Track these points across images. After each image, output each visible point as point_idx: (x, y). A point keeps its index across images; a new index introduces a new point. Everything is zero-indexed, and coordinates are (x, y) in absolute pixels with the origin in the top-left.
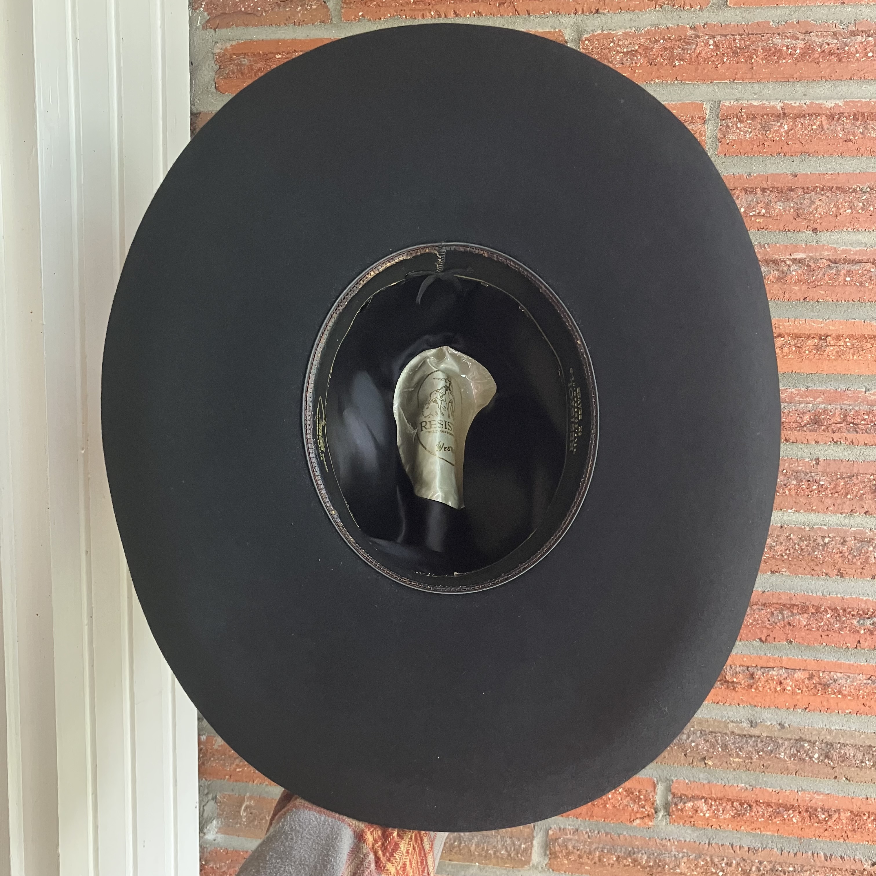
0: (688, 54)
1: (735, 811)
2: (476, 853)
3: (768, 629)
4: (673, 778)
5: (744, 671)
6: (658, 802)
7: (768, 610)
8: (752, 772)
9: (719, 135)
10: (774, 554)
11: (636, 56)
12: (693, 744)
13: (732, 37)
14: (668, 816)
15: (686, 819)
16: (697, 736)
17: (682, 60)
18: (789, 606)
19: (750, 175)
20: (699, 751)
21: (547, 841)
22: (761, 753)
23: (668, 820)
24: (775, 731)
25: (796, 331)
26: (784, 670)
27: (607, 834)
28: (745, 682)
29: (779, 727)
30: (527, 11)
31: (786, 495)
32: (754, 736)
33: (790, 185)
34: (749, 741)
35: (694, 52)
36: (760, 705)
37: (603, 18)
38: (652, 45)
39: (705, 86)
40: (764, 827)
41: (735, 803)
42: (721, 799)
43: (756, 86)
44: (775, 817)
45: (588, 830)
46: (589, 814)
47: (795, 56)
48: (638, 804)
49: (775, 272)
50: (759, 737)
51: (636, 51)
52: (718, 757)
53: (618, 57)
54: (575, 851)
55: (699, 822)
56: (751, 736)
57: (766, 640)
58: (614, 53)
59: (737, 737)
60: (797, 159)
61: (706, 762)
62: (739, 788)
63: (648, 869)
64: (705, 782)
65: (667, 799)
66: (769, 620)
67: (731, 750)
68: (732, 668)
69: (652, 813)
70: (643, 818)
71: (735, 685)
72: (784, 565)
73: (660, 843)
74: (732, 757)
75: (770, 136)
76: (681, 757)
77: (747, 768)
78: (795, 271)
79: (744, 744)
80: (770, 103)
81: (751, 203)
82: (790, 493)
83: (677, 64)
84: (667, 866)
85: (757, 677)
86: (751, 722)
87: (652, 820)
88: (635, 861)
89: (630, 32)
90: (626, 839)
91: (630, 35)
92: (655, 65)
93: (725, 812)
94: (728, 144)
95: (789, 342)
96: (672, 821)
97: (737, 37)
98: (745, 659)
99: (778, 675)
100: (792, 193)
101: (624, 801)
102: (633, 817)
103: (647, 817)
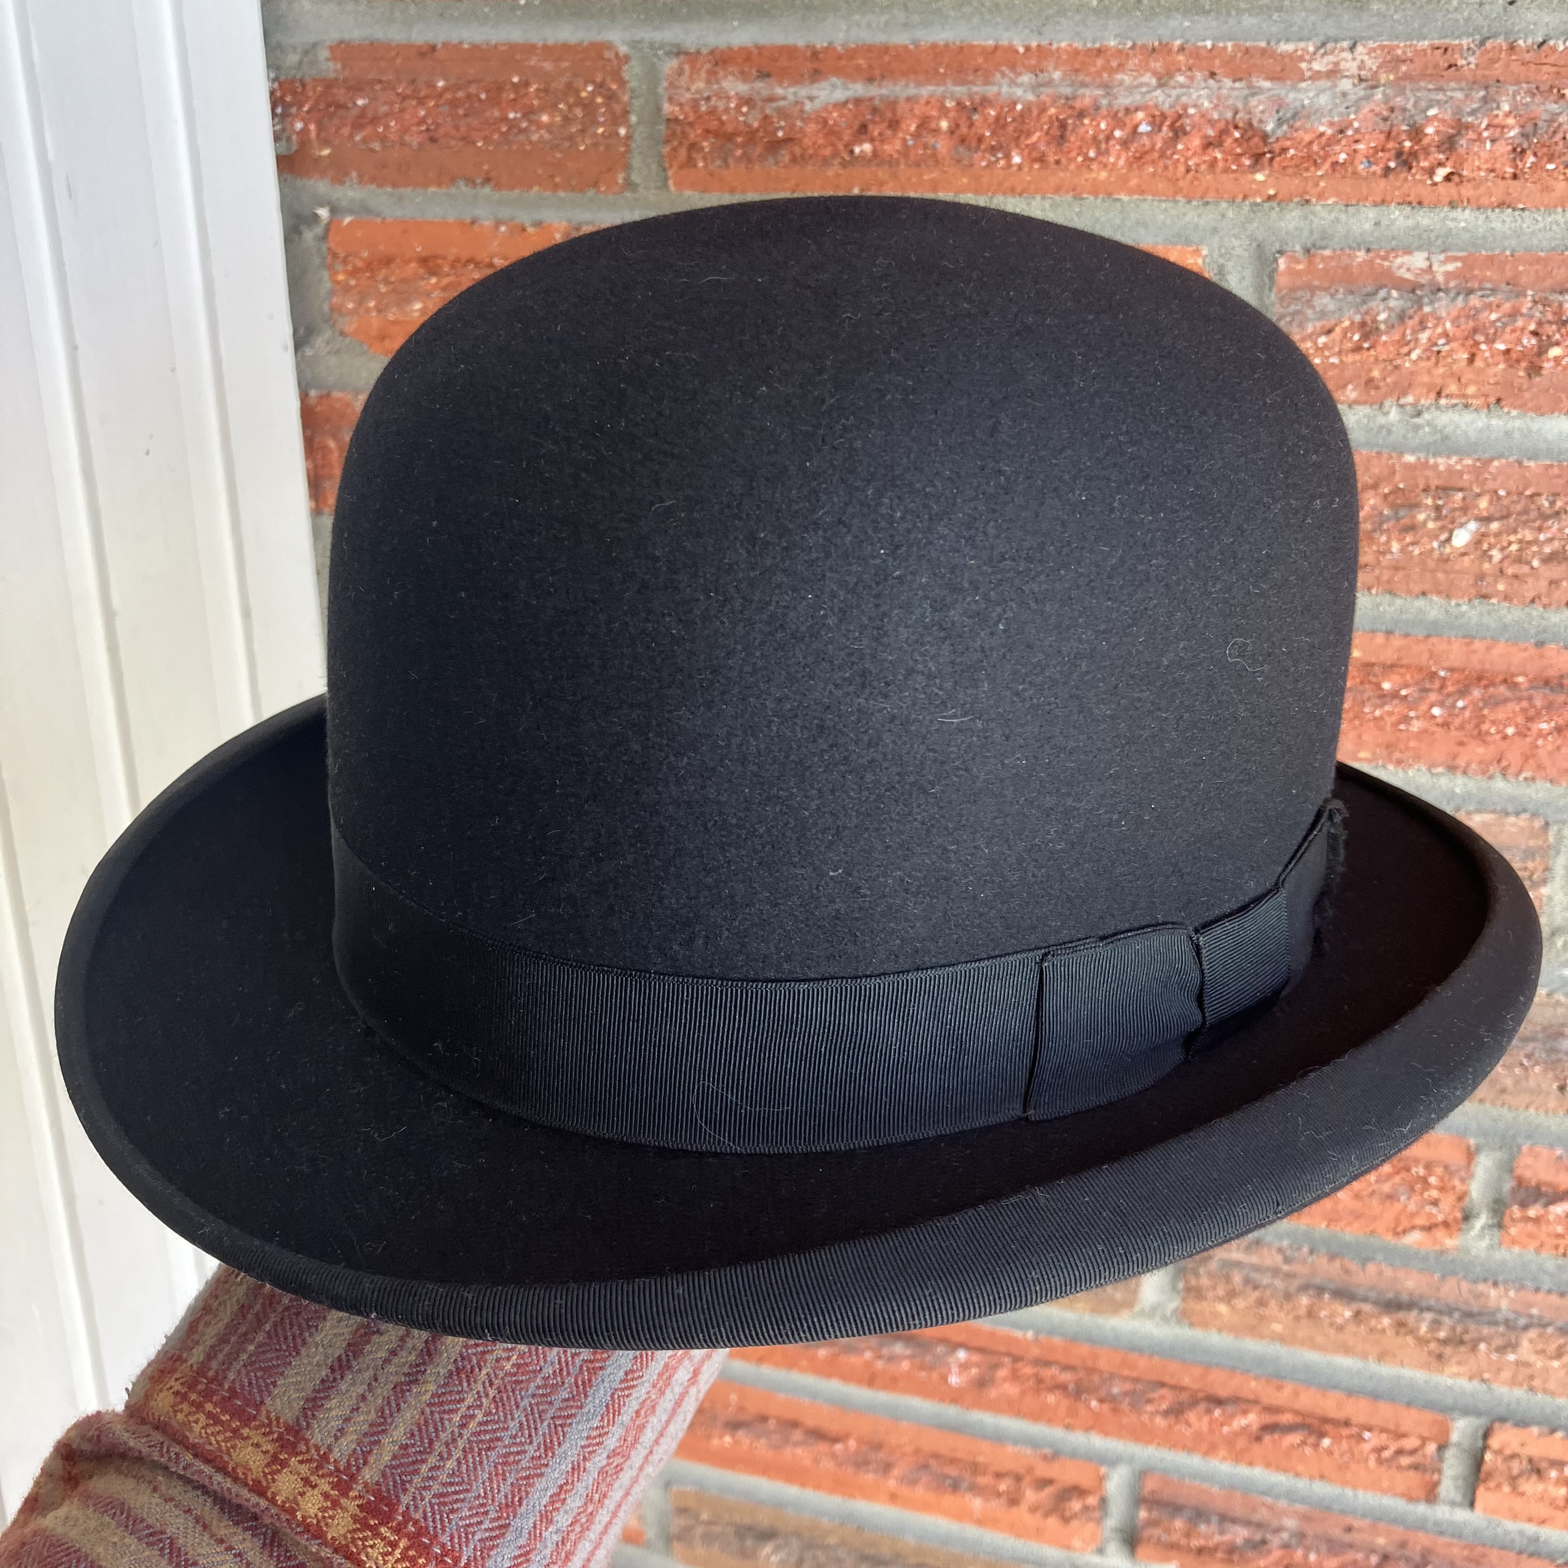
4: (1520, 1140)
6: (1475, 1195)
14: (1495, 1230)
15: (1546, 1240)
23: (1497, 1237)
27: (1332, 1257)
48: (1421, 1194)
54: (1249, 1290)
63: (1433, 1346)
65: (1500, 1190)
69: (1456, 1219)
70: (1429, 1229)
73: (1470, 1291)
76: (1548, 1093)
84: (1483, 1346)
87: (1454, 1235)
88: (1400, 1325)
90: (1380, 1273)
96: (1506, 1239)
102: (1405, 1223)
103: (1441, 1228)
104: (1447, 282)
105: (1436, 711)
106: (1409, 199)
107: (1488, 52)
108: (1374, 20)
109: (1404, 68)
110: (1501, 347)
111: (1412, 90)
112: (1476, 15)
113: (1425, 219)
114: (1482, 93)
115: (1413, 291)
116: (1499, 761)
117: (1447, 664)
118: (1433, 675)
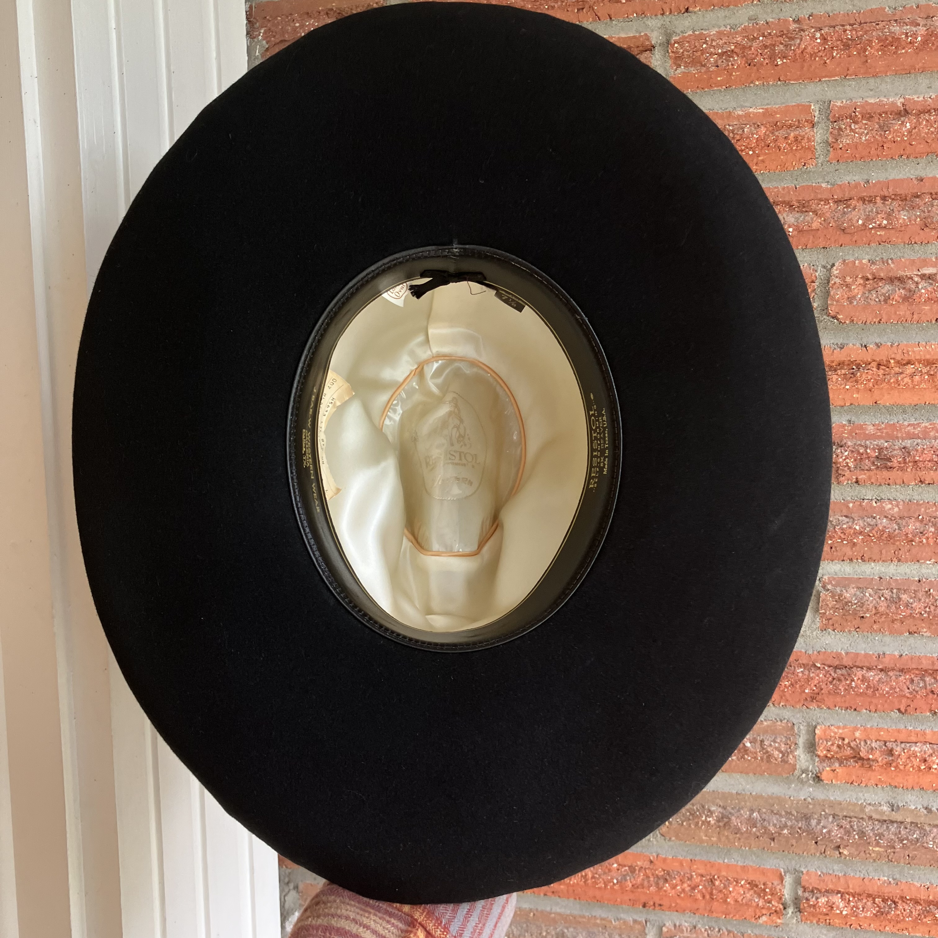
0: (791, 50)
1: (877, 909)
3: (908, 698)
4: (803, 869)
5: (881, 747)
6: (787, 896)
7: (907, 677)
8: (896, 863)
9: (830, 140)
10: (911, 612)
11: (733, 57)
12: (824, 831)
13: (841, 28)
14: (798, 913)
15: (821, 917)
16: (828, 821)
17: (784, 57)
18: (931, 672)
19: (868, 182)
20: (832, 838)
22: (905, 842)
23: (799, 917)
24: (920, 816)
25: (928, 357)
26: (928, 746)
27: (729, 932)
28: (882, 759)
29: (925, 812)
30: (609, 15)
31: (923, 544)
32: (896, 822)
33: (915, 191)
34: (891, 827)
35: (798, 48)
36: (902, 786)
37: (694, 17)
38: (749, 44)
39: (812, 85)
40: (912, 928)
41: (876, 899)
42: (859, 895)
43: (872, 81)
44: (925, 917)
45: (707, 927)
46: (708, 908)
47: (916, 45)
48: (764, 898)
49: (901, 291)
50: (902, 823)
51: (732, 51)
52: (855, 846)
53: (712, 59)
55: (836, 920)
56: (892, 822)
57: (906, 710)
58: (708, 55)
59: (876, 822)
60: (923, 161)
61: (841, 851)
62: (881, 882)
64: (840, 875)
65: (797, 893)
66: (908, 689)
67: (870, 837)
68: (867, 743)
69: (780, 909)
70: (770, 915)
71: (871, 763)
72: (924, 625)
74: (871, 846)
75: (890, 137)
76: (811, 846)
77: (890, 858)
78: (924, 288)
79: (884, 831)
80: (888, 99)
81: (871, 214)
82: (927, 541)
83: (779, 63)
85: (897, 753)
86: (892, 806)
87: (781, 917)
89: (725, 30)
91: (725, 34)
92: (755, 65)
93: (865, 909)
94: (841, 149)
95: (920, 369)
96: (803, 918)
97: (848, 27)
98: (882, 733)
99: (921, 751)
100: (918, 199)
101: (748, 895)
102: (758, 914)
103: (775, 913)
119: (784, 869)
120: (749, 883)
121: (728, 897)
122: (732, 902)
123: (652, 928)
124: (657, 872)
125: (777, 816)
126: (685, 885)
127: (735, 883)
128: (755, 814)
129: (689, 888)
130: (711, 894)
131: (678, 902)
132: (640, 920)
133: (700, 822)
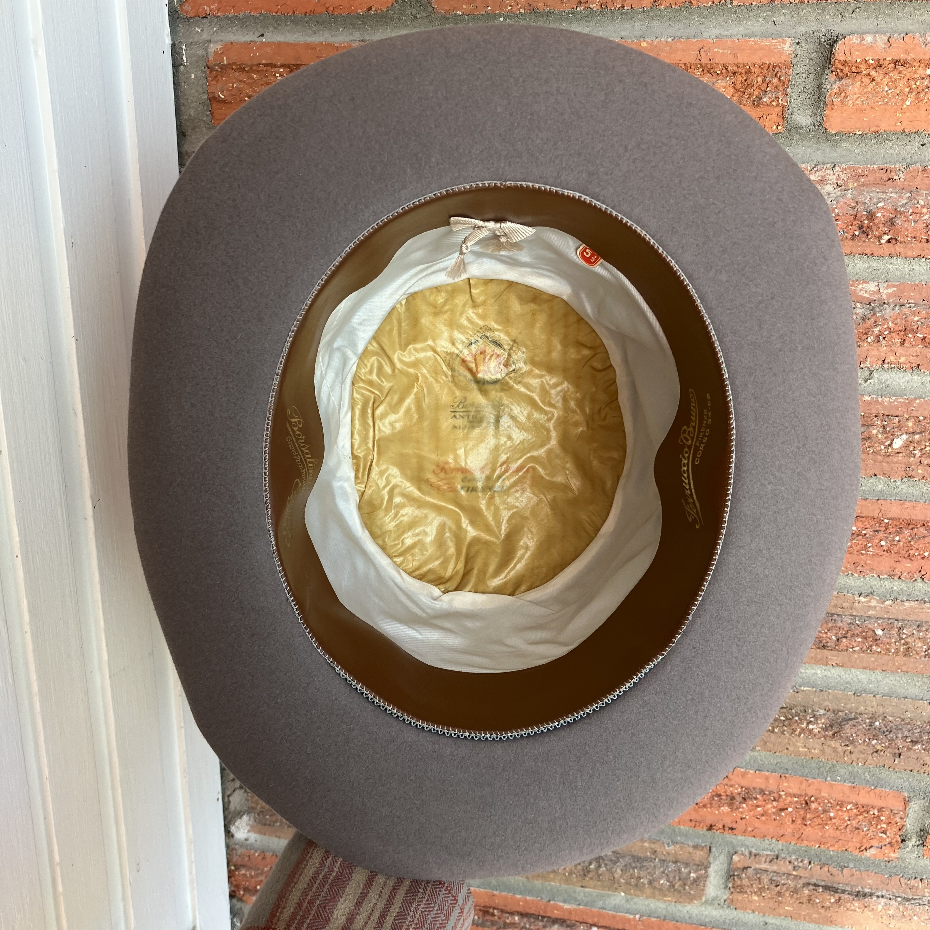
2: (622, 881)
6: (909, 827)
14: (921, 847)
21: (729, 870)
23: (921, 851)
27: (823, 866)
46: (797, 835)
48: (876, 827)
54: (773, 887)
69: (897, 841)
70: (881, 847)
87: (896, 851)
88: (865, 906)
90: (852, 875)
103: (889, 845)
104: (888, 299)
105: (883, 543)
106: (865, 252)
107: (911, 172)
108: (844, 153)
109: (863, 180)
110: (921, 336)
111: (868, 192)
112: (903, 152)
113: (874, 264)
114: (908, 195)
115: (869, 304)
116: (920, 572)
117: (890, 516)
118: (881, 522)
119: (909, 792)
120: (857, 808)
121: (826, 824)
122: (831, 831)
123: (719, 856)
124: (731, 789)
125: (909, 726)
126: (770, 806)
127: (838, 807)
128: (877, 723)
129: (774, 810)
130: (804, 819)
131: (756, 825)
132: (703, 845)
133: (799, 730)
